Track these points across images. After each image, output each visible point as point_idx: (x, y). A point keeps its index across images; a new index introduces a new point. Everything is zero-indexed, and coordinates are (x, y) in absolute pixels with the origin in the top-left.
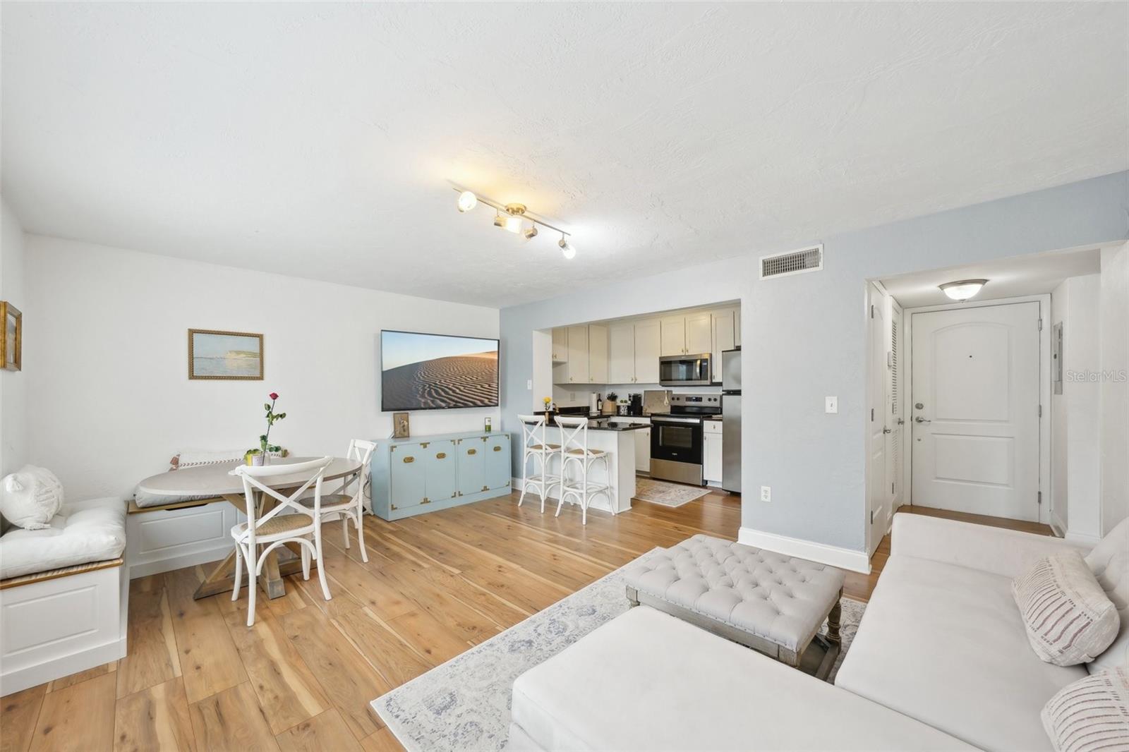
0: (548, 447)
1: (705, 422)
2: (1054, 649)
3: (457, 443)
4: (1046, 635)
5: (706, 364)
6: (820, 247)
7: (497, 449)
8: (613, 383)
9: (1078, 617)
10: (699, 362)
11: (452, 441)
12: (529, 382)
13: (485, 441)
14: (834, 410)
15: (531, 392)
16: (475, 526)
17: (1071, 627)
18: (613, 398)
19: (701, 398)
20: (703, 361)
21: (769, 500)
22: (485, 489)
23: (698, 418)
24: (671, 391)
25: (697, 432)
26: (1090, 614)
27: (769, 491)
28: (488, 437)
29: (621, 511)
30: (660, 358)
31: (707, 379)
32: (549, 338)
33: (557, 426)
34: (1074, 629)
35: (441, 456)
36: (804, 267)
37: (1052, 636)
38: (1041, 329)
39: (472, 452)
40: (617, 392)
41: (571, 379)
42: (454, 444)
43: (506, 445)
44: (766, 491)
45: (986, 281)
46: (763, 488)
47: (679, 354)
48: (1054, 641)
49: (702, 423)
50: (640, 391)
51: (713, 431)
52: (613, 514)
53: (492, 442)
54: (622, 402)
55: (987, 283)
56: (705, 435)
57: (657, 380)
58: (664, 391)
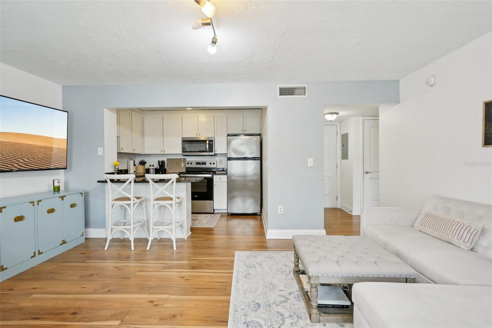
0: (135, 199)
1: (214, 176)
2: (468, 244)
3: (36, 203)
4: (464, 240)
5: (211, 143)
6: (306, 86)
7: (73, 206)
8: (145, 153)
9: (474, 231)
10: (208, 142)
11: (31, 203)
12: (100, 149)
13: (63, 199)
14: (312, 165)
15: (103, 157)
16: (81, 277)
17: (472, 235)
18: (143, 163)
19: (206, 163)
20: (210, 141)
21: (282, 212)
22: (64, 242)
23: (210, 174)
24: (185, 159)
25: (210, 182)
26: (477, 229)
27: (283, 208)
28: (65, 196)
29: (188, 236)
30: (182, 138)
31: (213, 152)
32: (114, 116)
33: (148, 182)
34: (473, 235)
35: (19, 219)
36: (295, 95)
37: (467, 240)
38: (337, 135)
39: (51, 211)
40: (145, 159)
41: (122, 149)
42: (34, 205)
43: (80, 201)
44: (281, 208)
45: (338, 113)
46: (279, 207)
47: (195, 137)
48: (468, 242)
49: (213, 176)
50: (165, 159)
51: (220, 181)
52: (186, 239)
53: (69, 200)
54: (150, 166)
55: (339, 115)
56: (214, 183)
57: (180, 151)
58: (181, 159)
